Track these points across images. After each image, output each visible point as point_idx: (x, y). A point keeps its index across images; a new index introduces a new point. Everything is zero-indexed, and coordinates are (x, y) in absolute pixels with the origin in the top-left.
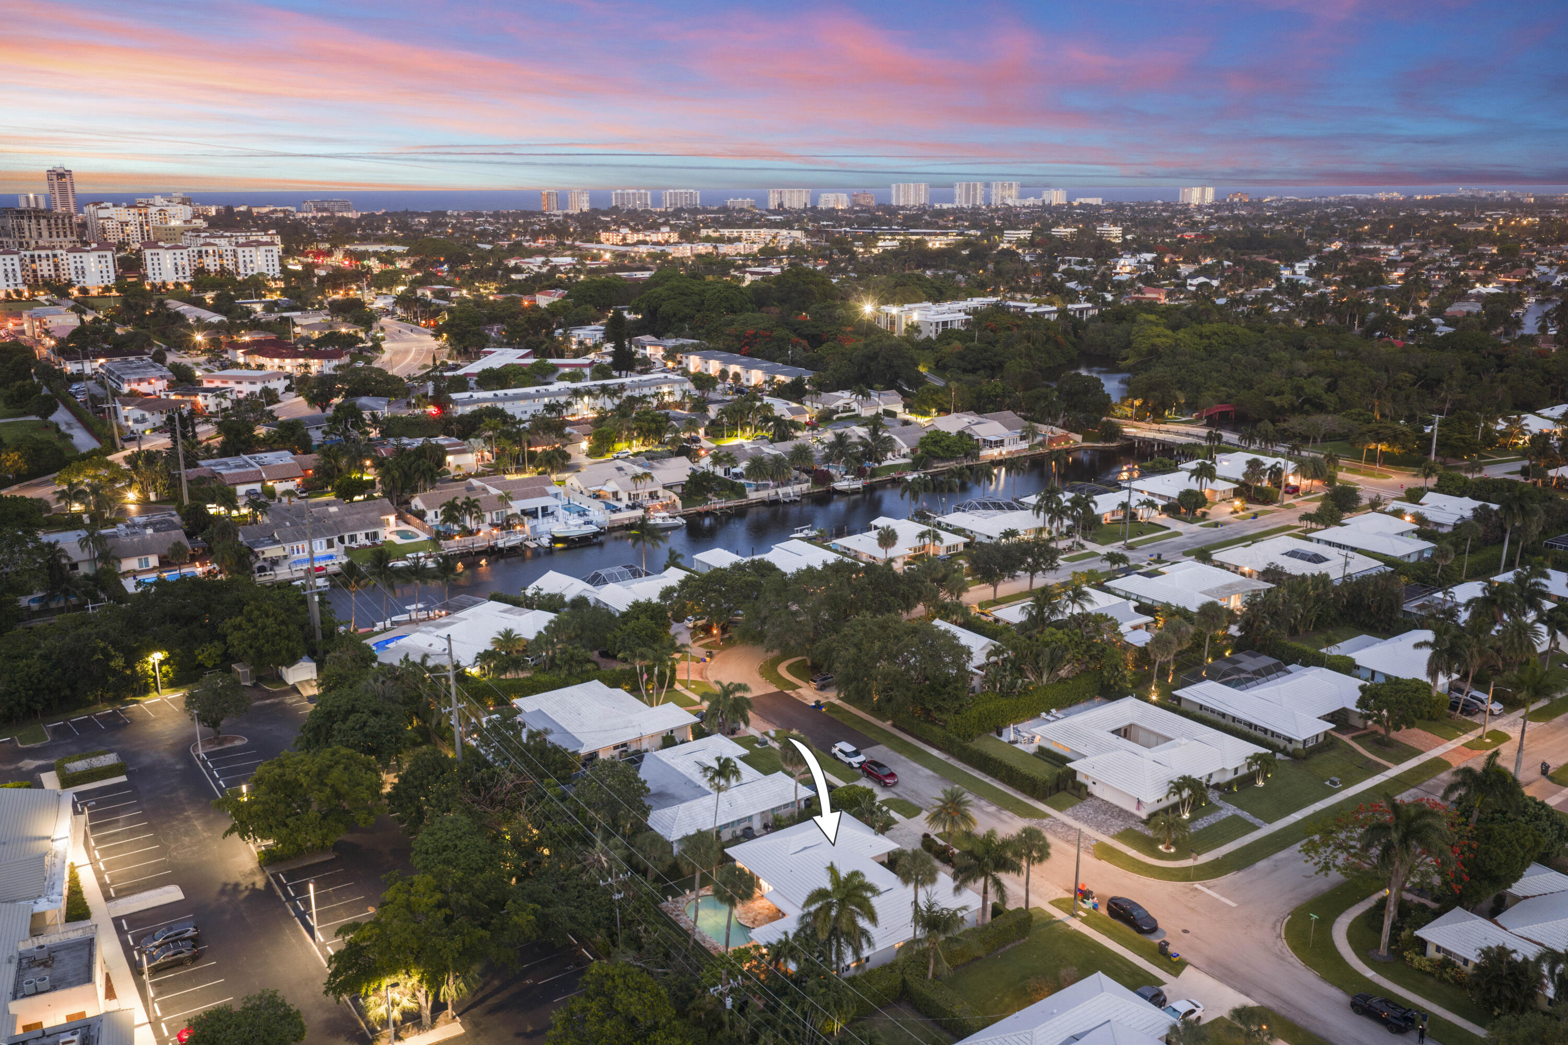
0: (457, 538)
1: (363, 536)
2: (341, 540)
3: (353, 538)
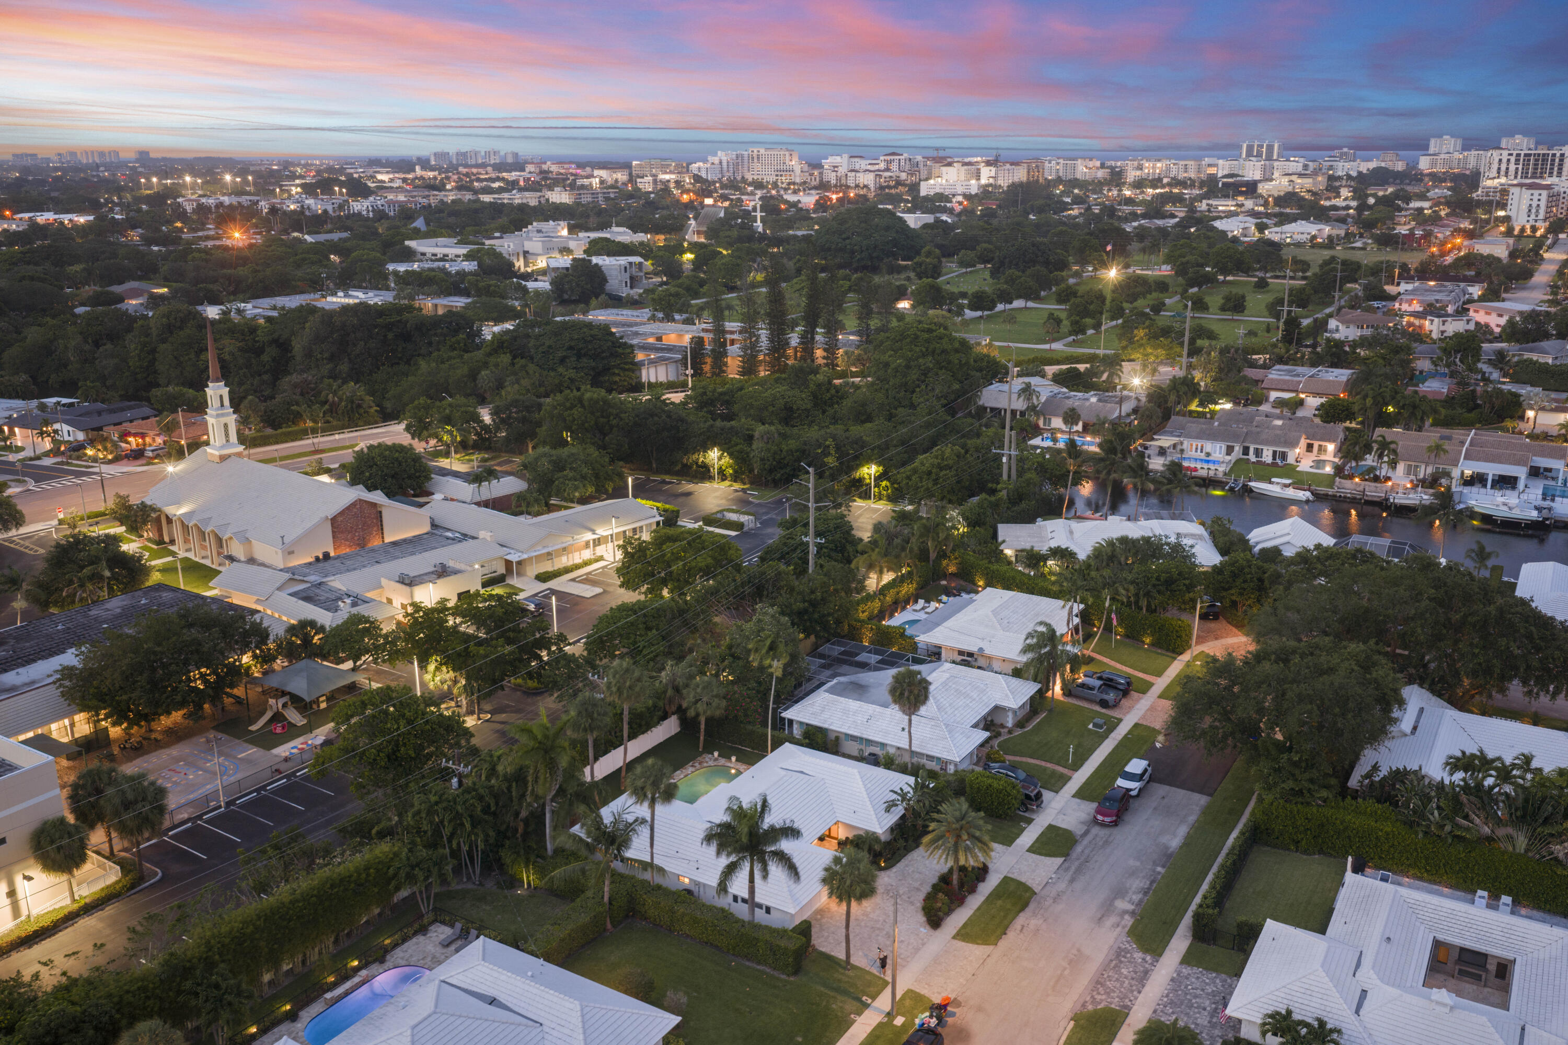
0: (1357, 480)
1: (1270, 453)
2: (1246, 451)
3: (1258, 453)
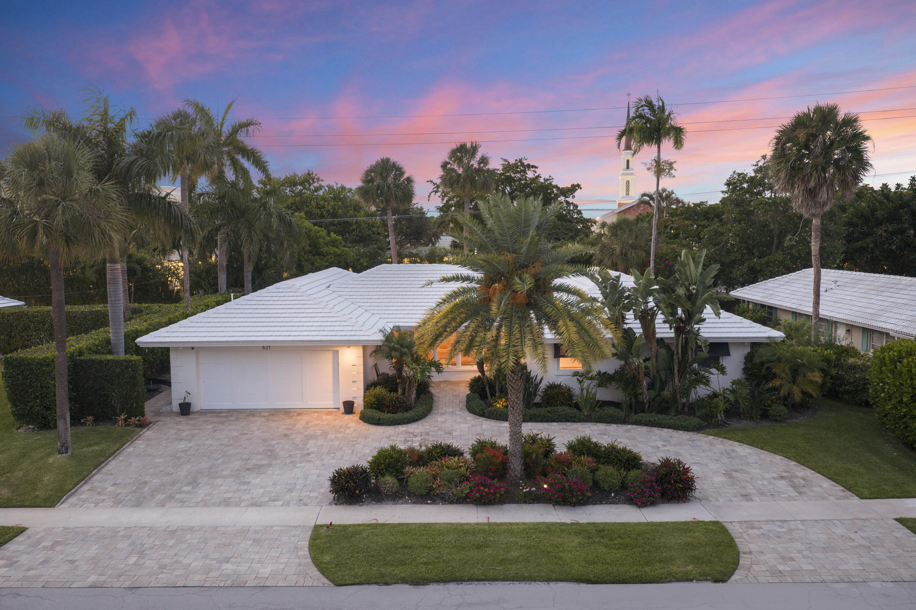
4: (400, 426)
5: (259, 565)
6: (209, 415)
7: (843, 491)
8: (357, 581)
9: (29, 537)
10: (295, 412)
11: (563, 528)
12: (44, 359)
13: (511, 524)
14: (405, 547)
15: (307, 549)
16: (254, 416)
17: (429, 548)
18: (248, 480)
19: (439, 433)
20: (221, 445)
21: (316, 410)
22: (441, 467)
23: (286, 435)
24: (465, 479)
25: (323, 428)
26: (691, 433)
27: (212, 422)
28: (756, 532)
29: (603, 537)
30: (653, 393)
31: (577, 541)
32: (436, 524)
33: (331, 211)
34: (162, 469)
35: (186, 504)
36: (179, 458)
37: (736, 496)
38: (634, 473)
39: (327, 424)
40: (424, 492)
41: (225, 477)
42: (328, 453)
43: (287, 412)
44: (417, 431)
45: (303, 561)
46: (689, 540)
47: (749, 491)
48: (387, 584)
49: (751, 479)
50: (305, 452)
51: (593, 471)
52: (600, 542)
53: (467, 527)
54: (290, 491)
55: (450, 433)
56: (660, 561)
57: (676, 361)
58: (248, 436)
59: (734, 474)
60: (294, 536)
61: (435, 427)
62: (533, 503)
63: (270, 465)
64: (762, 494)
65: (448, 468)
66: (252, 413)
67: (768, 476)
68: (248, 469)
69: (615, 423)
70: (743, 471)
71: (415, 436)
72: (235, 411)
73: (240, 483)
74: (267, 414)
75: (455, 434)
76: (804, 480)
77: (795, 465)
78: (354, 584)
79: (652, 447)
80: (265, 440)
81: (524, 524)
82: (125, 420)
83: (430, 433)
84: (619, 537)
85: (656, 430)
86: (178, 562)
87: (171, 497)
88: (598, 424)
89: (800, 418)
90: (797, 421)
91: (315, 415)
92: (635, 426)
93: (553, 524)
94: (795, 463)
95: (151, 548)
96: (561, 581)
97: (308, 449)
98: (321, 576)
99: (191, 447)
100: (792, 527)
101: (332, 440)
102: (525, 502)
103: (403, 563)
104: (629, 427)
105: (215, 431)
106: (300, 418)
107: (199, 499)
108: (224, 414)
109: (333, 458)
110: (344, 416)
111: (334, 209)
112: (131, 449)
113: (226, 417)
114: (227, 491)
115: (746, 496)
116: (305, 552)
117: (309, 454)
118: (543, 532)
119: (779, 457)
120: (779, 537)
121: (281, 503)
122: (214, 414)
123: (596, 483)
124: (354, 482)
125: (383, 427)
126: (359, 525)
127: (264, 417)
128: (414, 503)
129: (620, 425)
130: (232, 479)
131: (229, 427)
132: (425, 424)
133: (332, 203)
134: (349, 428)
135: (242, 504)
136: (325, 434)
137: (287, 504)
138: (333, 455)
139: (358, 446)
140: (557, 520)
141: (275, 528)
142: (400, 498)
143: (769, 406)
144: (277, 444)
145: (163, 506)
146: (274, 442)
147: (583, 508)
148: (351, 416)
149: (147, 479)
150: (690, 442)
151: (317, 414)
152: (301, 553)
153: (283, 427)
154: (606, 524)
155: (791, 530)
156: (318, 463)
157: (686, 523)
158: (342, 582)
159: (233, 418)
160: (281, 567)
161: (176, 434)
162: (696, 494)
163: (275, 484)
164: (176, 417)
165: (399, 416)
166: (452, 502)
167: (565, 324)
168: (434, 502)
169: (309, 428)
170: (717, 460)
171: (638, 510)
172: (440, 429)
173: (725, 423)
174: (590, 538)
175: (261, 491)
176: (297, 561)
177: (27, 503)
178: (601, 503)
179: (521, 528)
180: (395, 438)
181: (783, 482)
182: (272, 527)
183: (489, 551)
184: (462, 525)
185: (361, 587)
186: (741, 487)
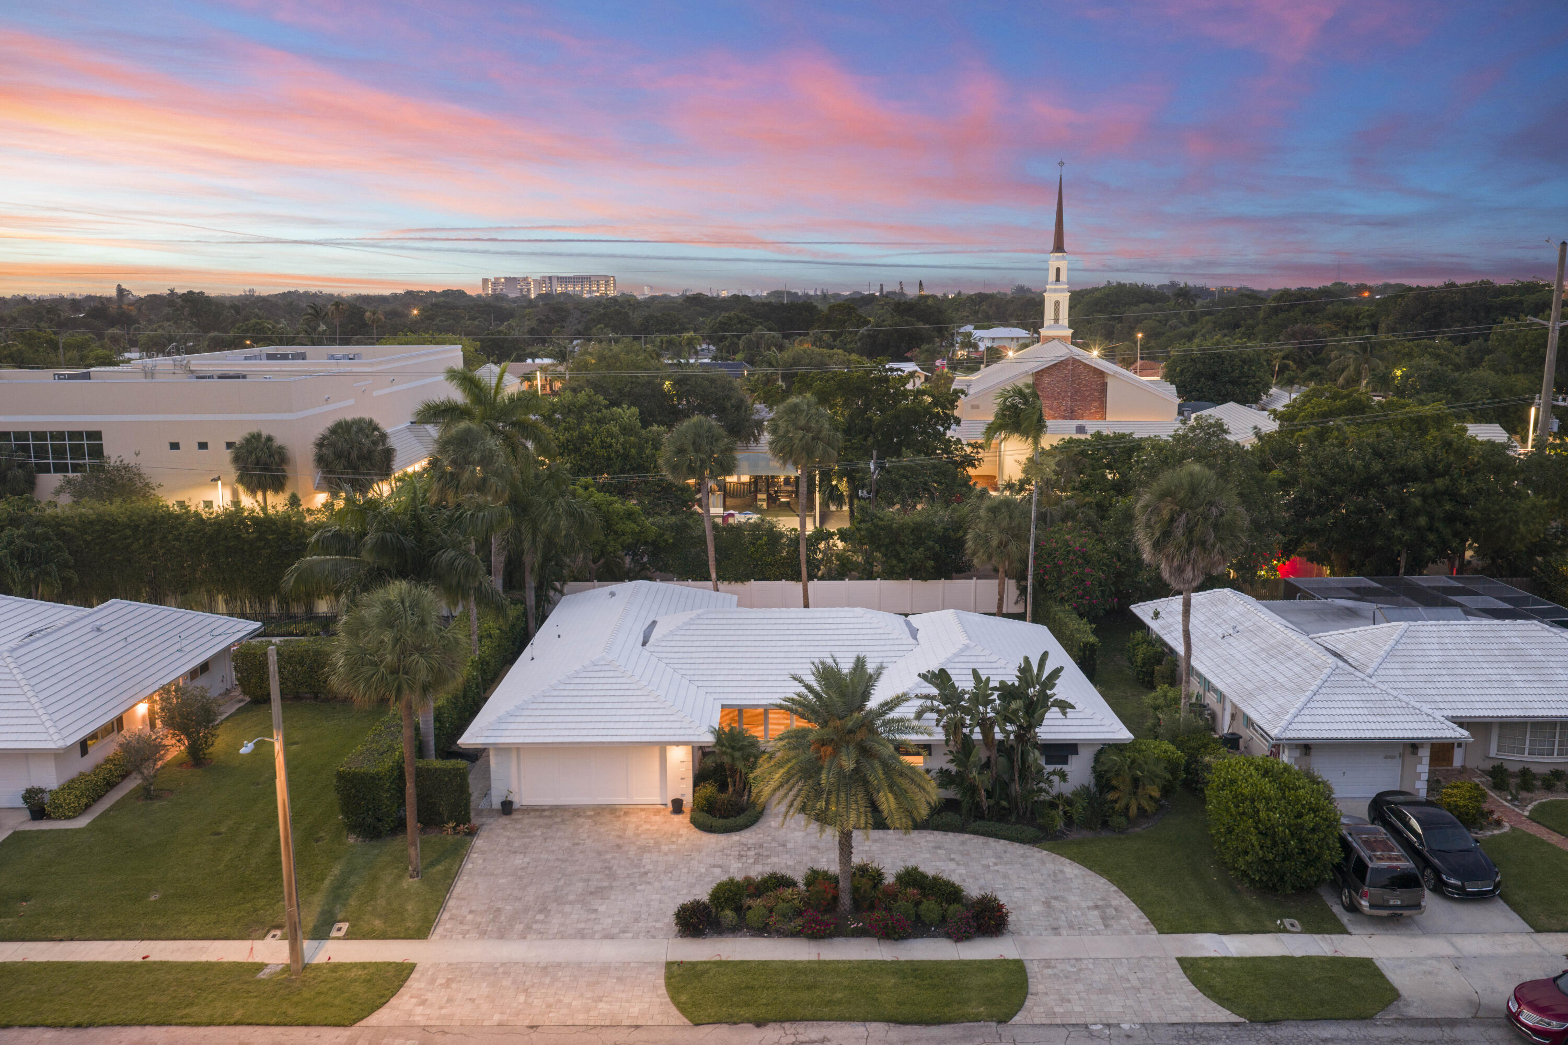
4: (733, 834)
5: (627, 1004)
6: (532, 814)
7: (1147, 924)
8: (711, 1021)
9: (422, 974)
10: (621, 810)
11: (883, 967)
12: (377, 774)
13: (838, 962)
14: (747, 987)
15: (664, 988)
16: (579, 816)
17: (767, 989)
18: (595, 907)
19: (774, 844)
20: (558, 859)
21: (642, 808)
22: (777, 897)
23: (619, 846)
24: (799, 913)
25: (655, 836)
26: (1026, 846)
27: (540, 826)
28: (1050, 971)
29: (916, 977)
30: (992, 802)
31: (893, 981)
32: (773, 961)
33: (622, 451)
34: (509, 892)
35: (545, 936)
36: (521, 878)
37: (1046, 930)
38: (954, 907)
39: (657, 830)
40: (761, 925)
41: (570, 903)
42: (665, 872)
43: (612, 810)
44: (750, 841)
45: (663, 1000)
46: (989, 980)
47: (1060, 923)
48: (735, 1023)
49: (1067, 908)
50: (642, 870)
51: (917, 904)
52: (912, 982)
53: (800, 966)
54: (637, 920)
55: (784, 846)
56: (959, 1003)
57: (1016, 768)
58: (580, 847)
59: (1055, 903)
60: (650, 973)
61: (769, 835)
62: (860, 937)
63: (611, 888)
64: (1071, 926)
65: (783, 900)
66: (576, 811)
67: (1084, 905)
68: (591, 893)
69: (953, 831)
70: (1064, 899)
71: (749, 849)
72: (557, 807)
73: (588, 911)
74: (592, 813)
75: (789, 846)
76: (1116, 909)
77: (1114, 891)
78: (708, 1024)
79: (983, 866)
80: (599, 853)
81: (850, 962)
82: (454, 828)
83: (765, 845)
84: (930, 977)
85: (991, 841)
86: (560, 1001)
87: (528, 928)
88: (936, 833)
89: (1144, 826)
90: (1139, 829)
91: (643, 815)
92: (972, 836)
93: (875, 962)
94: (1115, 888)
95: (533, 986)
96: (875, 1021)
97: (644, 866)
98: (680, 1015)
99: (528, 863)
100: (1084, 966)
101: (666, 854)
102: (853, 936)
103: (747, 1004)
104: (966, 836)
105: (545, 839)
106: (627, 819)
107: (556, 930)
108: (547, 813)
109: (671, 879)
110: (673, 816)
111: (624, 449)
112: (470, 866)
113: (550, 817)
114: (578, 921)
115: (1056, 929)
116: (663, 991)
117: (646, 873)
118: (865, 971)
119: (1103, 880)
120: (1067, 978)
121: (630, 935)
122: (538, 813)
123: (918, 916)
124: (698, 918)
125: (716, 835)
126: (706, 963)
127: (590, 817)
128: (752, 936)
129: (957, 834)
130: (579, 906)
131: (559, 834)
132: (759, 831)
133: (622, 439)
134: (681, 836)
135: (597, 936)
136: (657, 844)
137: (636, 936)
138: (670, 875)
139: (692, 862)
140: (879, 958)
141: (632, 965)
142: (739, 931)
143: (1110, 816)
144: (612, 858)
145: (525, 938)
146: (609, 856)
147: (905, 942)
148: (681, 816)
149: (499, 904)
150: (1022, 860)
151: (644, 813)
152: (660, 992)
153: (613, 833)
154: (922, 961)
155: (1080, 970)
156: (657, 884)
157: (990, 962)
158: (699, 1022)
159: (558, 820)
160: (647, 1006)
161: (508, 844)
162: (1010, 927)
163: (621, 912)
164: (499, 817)
165: (730, 821)
166: (786, 936)
167: (885, 795)
168: (770, 935)
169: (639, 835)
170: (1042, 884)
171: (954, 945)
172: (773, 840)
173: (1064, 833)
174: (905, 978)
175: (610, 921)
176: (658, 1000)
177: (402, 935)
178: (922, 937)
179: (847, 966)
180: (729, 852)
181: (1096, 913)
182: (629, 963)
183: (818, 992)
184: (795, 962)
185: (715, 1026)
186: (1054, 919)
